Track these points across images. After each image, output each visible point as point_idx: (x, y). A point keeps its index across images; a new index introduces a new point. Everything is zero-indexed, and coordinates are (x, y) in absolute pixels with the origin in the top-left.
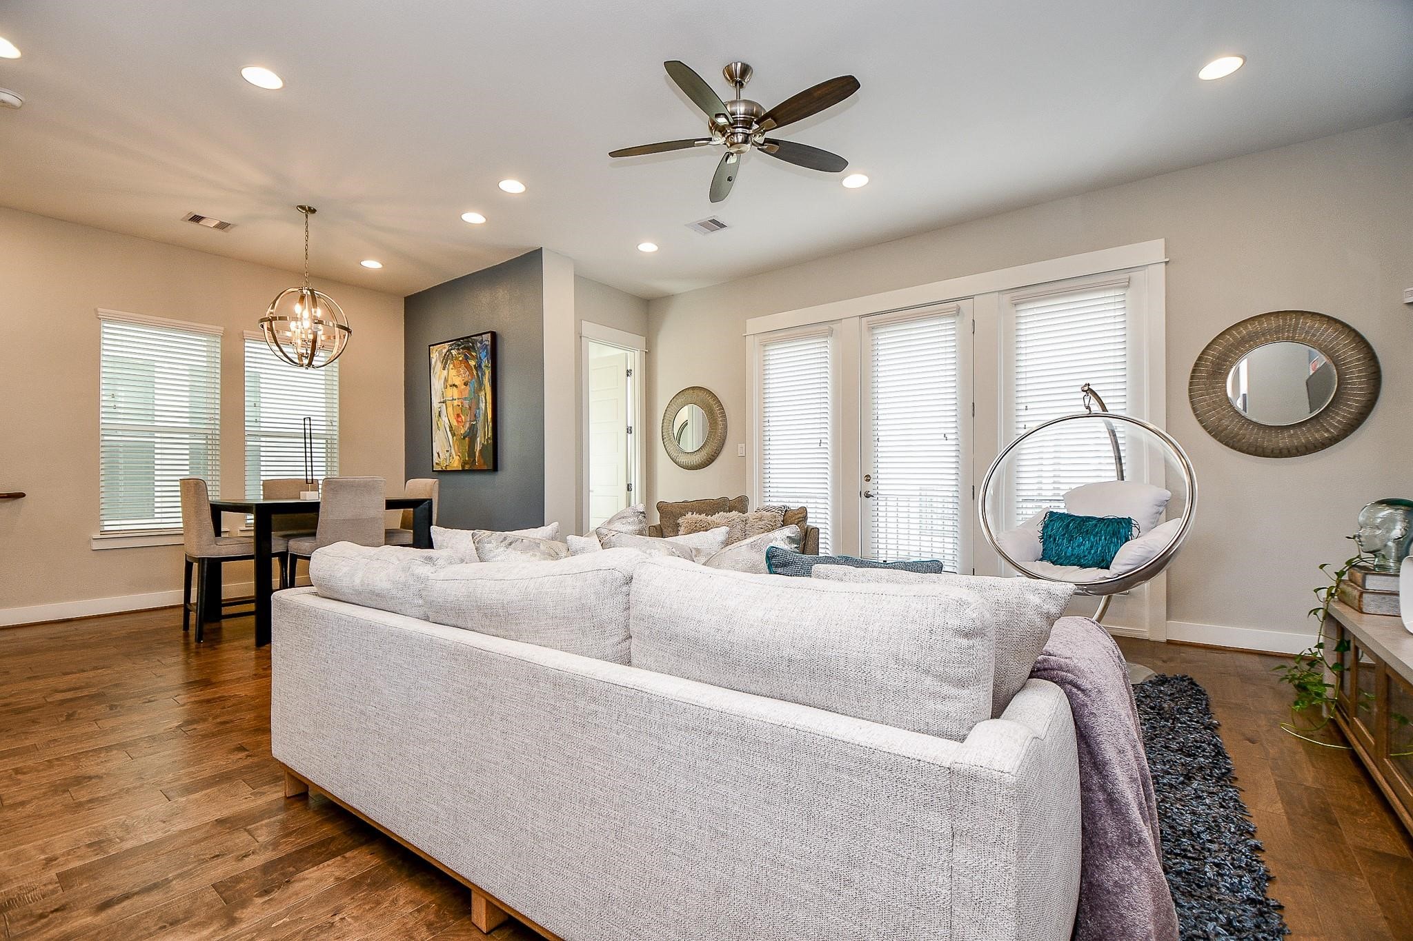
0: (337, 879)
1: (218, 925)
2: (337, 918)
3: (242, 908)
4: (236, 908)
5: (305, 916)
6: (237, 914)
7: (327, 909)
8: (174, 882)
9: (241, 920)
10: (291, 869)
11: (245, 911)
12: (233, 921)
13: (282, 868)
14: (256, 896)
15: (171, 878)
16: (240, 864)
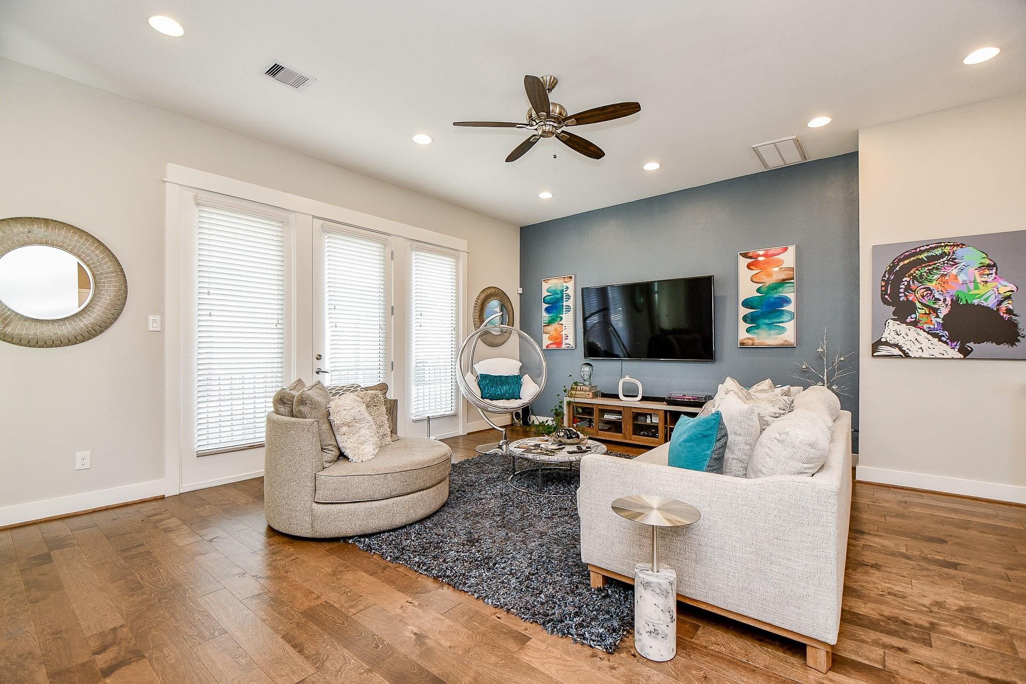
0: (866, 604)
1: (940, 628)
2: (884, 593)
3: (923, 625)
4: (925, 628)
5: (896, 603)
6: (928, 625)
7: (885, 598)
8: (955, 666)
9: (928, 621)
10: (882, 623)
11: (923, 624)
12: (932, 624)
13: (885, 627)
14: (911, 625)
15: (956, 671)
16: (906, 646)
